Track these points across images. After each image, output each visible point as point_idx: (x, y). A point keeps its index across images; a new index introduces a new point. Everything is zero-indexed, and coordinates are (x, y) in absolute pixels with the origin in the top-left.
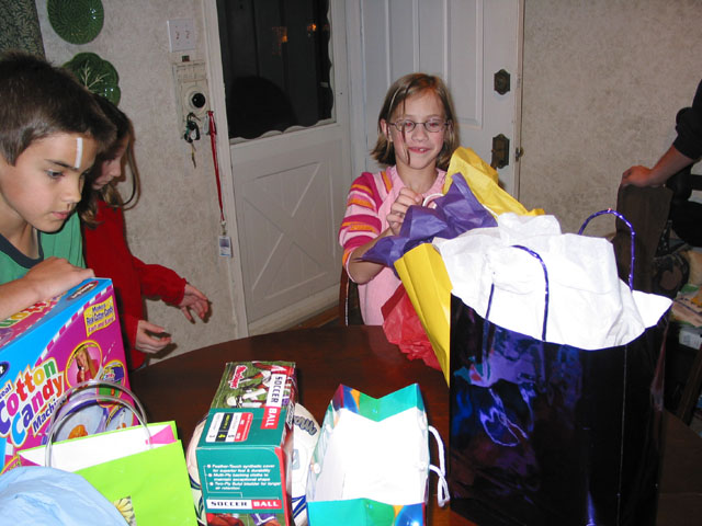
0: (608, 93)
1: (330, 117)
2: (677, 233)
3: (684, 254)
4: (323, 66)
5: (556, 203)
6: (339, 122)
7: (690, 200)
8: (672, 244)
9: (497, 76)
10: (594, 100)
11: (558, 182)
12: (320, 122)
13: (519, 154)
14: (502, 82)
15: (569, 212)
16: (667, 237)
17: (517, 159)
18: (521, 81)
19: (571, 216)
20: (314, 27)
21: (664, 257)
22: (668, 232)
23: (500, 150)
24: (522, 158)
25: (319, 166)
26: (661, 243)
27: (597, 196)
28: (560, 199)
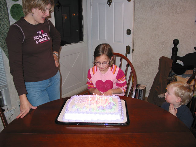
0: (156, 35)
1: (82, 40)
2: (174, 71)
3: (175, 76)
4: (81, 27)
5: (142, 63)
6: (85, 42)
7: (177, 63)
8: (172, 74)
9: (127, 30)
10: (152, 37)
11: (143, 58)
12: (80, 42)
13: (133, 50)
14: (129, 32)
15: (146, 66)
16: (171, 72)
17: (132, 52)
18: (133, 32)
19: (146, 67)
20: (74, 14)
21: (170, 77)
22: (171, 71)
23: (128, 50)
24: (134, 52)
25: (80, 53)
26: (170, 74)
27: (153, 62)
28: (143, 63)
